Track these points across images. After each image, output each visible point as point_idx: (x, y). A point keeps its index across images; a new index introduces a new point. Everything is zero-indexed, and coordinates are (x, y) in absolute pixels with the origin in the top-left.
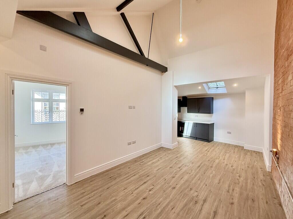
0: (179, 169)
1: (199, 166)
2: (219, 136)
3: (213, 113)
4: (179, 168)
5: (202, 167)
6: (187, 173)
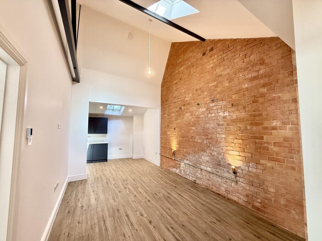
2: (112, 154)
3: (107, 133)
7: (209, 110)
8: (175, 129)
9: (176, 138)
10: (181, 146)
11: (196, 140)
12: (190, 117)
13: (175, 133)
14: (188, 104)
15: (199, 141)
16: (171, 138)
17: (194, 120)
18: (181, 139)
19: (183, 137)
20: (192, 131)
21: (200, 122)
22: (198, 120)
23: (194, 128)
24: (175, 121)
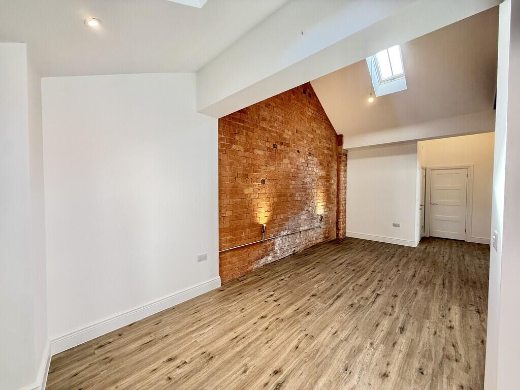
0: (379, 293)
1: (339, 297)
4: (378, 295)
5: (334, 296)
6: (361, 285)
7: (307, 162)
8: (263, 182)
9: (268, 199)
10: (277, 212)
11: (296, 199)
12: (289, 166)
13: (264, 191)
14: (288, 145)
15: (299, 199)
16: (255, 202)
17: (294, 171)
18: (276, 200)
19: (280, 196)
20: (291, 187)
21: (300, 174)
22: (298, 172)
23: (293, 182)
24: (264, 167)
